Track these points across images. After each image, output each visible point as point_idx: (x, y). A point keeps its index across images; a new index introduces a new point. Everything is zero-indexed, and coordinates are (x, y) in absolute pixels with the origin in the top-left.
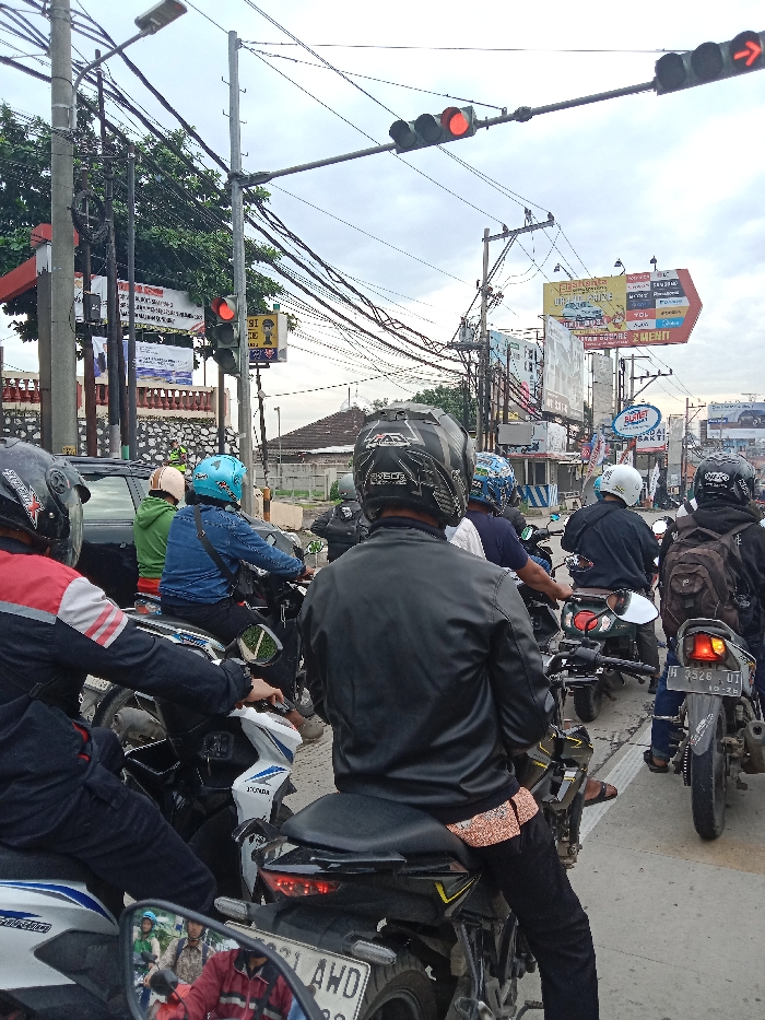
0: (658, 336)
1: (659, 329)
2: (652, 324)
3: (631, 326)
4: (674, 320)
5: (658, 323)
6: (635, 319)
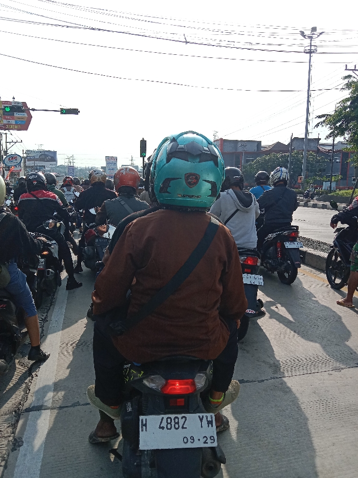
0: (16, 127)
1: (16, 124)
2: (13, 122)
3: (5, 122)
4: (22, 121)
5: (16, 122)
6: (6, 119)
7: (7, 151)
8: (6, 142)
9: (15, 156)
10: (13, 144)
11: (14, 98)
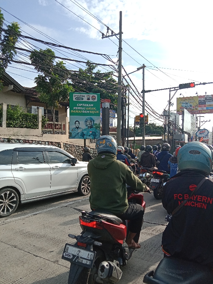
1: (207, 109)
2: (205, 108)
3: (199, 109)
6: (200, 107)
7: (200, 128)
8: (200, 122)
9: (204, 130)
10: (203, 123)
11: (206, 93)
